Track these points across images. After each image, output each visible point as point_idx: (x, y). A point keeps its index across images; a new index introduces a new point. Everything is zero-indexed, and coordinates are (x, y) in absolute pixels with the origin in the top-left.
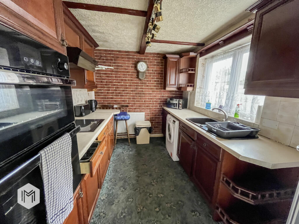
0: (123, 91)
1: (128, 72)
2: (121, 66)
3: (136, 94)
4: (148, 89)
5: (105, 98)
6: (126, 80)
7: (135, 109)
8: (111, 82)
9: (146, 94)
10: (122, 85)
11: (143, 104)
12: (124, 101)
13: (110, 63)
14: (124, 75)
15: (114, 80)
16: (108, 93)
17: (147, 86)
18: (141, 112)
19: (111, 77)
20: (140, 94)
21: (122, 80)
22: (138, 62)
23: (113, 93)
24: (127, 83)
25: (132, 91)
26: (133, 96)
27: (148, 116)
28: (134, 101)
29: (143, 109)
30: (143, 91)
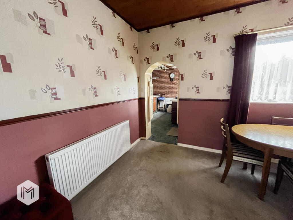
0: (164, 87)
1: (166, 79)
2: (163, 76)
3: (170, 89)
4: (176, 86)
5: (156, 91)
6: (165, 82)
7: (169, 96)
8: (159, 84)
9: (174, 89)
10: (163, 85)
11: (173, 94)
12: (164, 92)
13: (159, 75)
14: (165, 80)
15: (160, 83)
16: (157, 89)
17: (175, 85)
18: (172, 98)
19: (159, 81)
20: (172, 89)
21: (163, 83)
22: (170, 74)
23: (159, 89)
24: (166, 84)
25: (168, 87)
26: (168, 90)
28: (169, 92)
29: (173, 96)
30: (173, 87)
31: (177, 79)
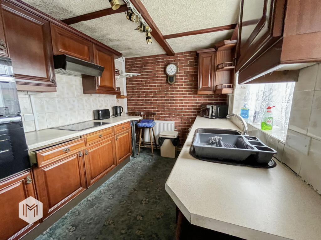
0: (153, 97)
1: (157, 77)
2: (151, 72)
3: (166, 100)
4: (179, 94)
5: (136, 105)
6: (155, 86)
7: (165, 117)
8: (141, 89)
9: (177, 100)
10: (151, 92)
11: (174, 112)
12: (153, 108)
13: (141, 70)
14: (153, 80)
15: (144, 86)
16: (138, 100)
17: (178, 91)
18: (171, 121)
19: (141, 84)
20: (171, 100)
21: (151, 86)
22: (166, 66)
23: (143, 100)
24: (157, 89)
25: (161, 97)
26: (162, 103)
27: (180, 126)
28: (163, 108)
29: (174, 117)
30: (173, 97)
31: (182, 79)
